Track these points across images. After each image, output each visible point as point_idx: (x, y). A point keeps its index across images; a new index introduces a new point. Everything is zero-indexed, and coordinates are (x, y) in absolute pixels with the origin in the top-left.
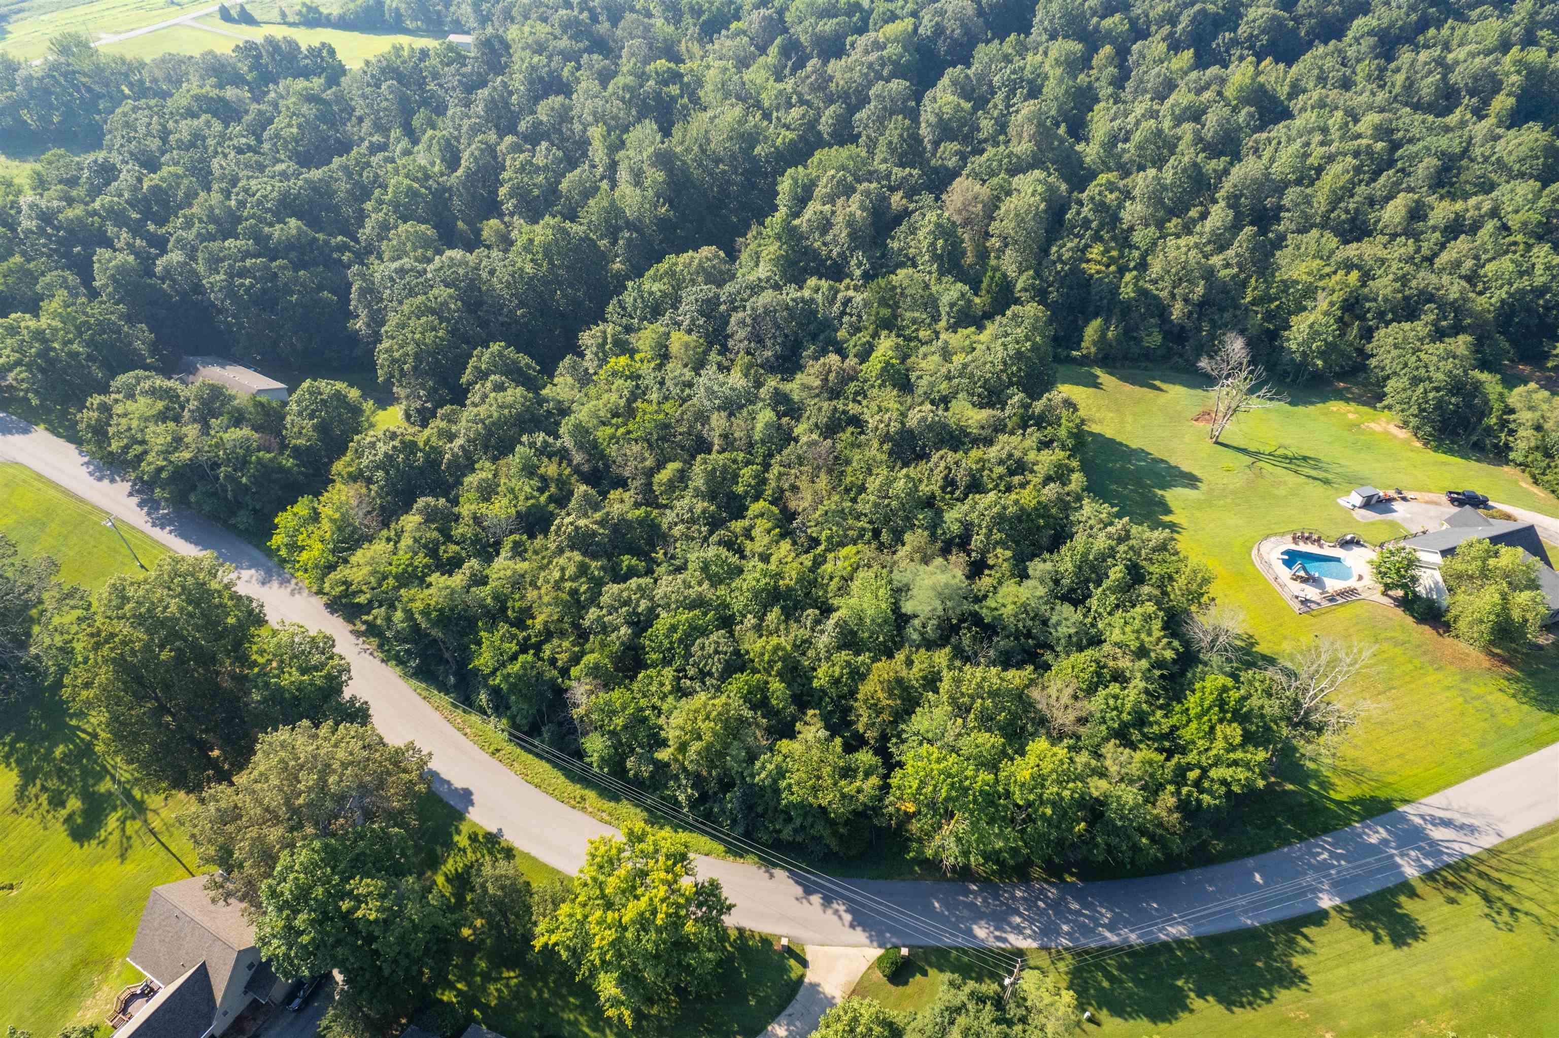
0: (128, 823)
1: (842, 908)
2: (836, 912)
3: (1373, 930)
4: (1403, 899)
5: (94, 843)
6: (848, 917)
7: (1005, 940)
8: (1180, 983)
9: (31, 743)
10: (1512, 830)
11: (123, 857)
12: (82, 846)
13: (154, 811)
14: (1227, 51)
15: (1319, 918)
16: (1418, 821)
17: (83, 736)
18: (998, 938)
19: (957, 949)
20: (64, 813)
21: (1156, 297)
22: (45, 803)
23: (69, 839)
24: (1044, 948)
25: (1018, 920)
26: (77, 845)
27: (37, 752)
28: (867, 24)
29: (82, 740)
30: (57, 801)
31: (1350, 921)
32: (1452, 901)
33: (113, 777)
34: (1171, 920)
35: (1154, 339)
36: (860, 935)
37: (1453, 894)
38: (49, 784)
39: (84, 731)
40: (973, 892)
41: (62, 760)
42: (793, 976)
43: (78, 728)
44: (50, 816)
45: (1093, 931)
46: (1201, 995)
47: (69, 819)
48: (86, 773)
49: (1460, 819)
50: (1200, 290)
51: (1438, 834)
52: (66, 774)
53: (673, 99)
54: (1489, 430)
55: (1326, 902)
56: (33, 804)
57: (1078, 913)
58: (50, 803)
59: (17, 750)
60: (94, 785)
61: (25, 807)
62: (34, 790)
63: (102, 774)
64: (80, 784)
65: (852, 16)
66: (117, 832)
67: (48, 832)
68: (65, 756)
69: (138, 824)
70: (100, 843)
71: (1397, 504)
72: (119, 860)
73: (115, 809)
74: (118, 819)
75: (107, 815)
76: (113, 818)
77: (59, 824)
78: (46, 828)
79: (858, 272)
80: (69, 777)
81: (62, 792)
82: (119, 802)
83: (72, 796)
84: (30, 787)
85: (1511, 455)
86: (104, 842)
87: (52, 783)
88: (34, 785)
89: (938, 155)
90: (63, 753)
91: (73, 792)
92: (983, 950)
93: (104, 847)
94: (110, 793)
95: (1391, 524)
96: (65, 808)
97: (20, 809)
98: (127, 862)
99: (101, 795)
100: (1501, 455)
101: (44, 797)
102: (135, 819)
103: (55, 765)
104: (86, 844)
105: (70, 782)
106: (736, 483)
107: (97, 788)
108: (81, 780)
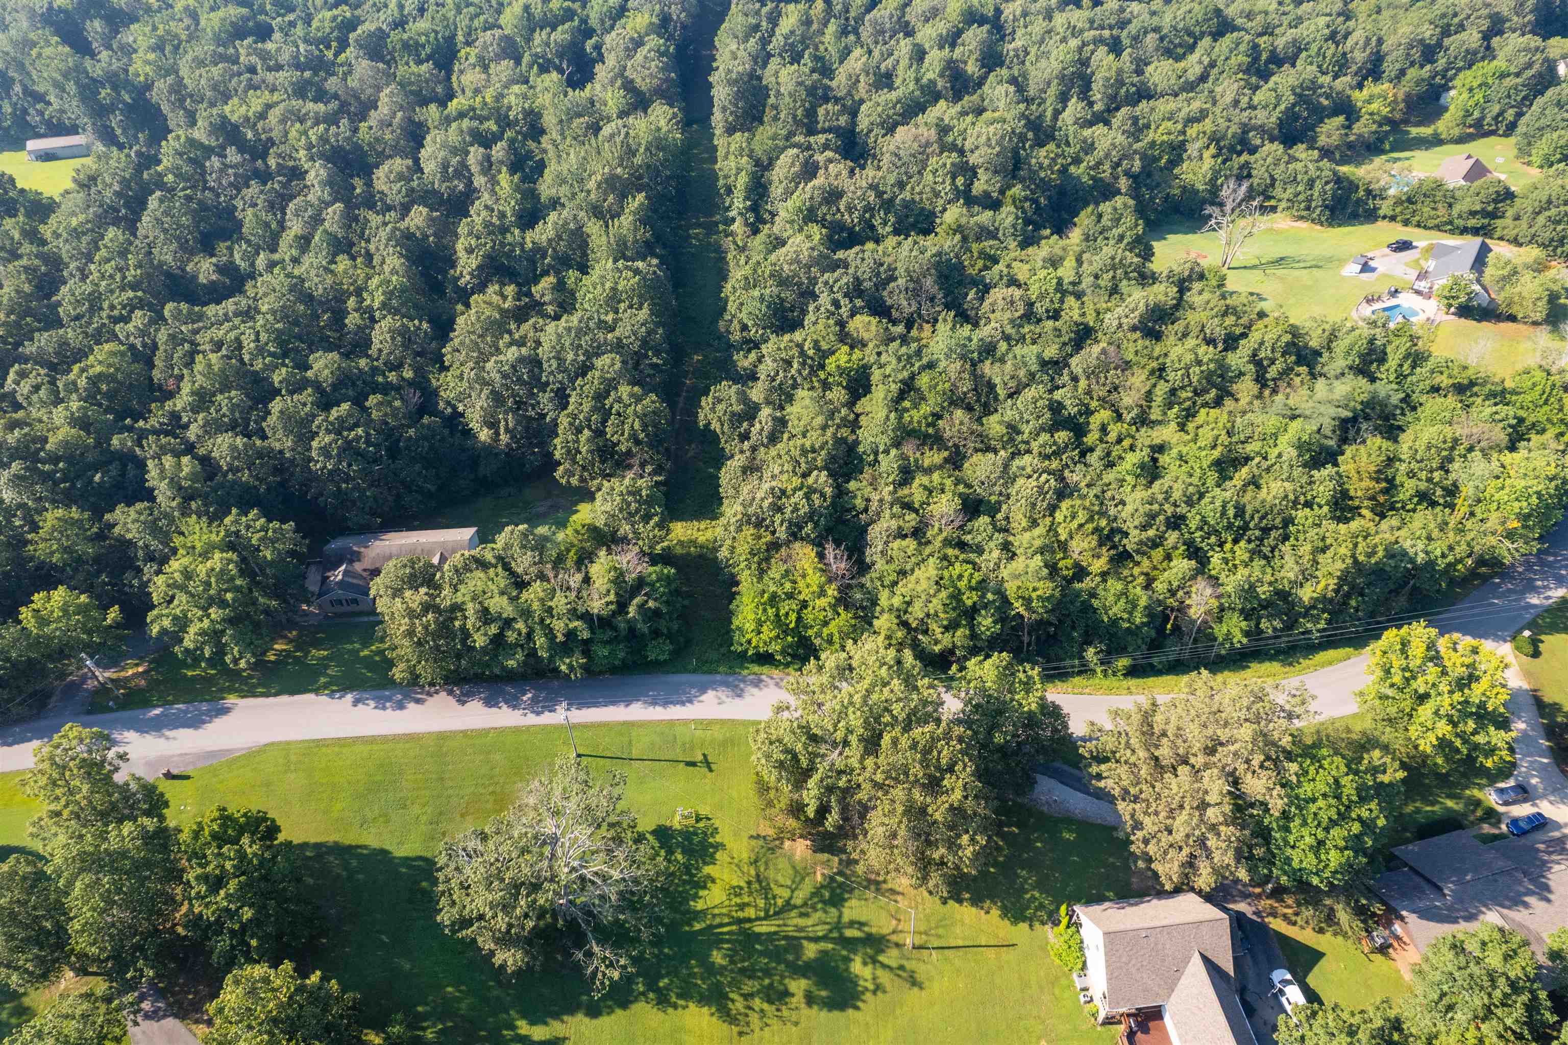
0: (881, 958)
5: (868, 996)
9: (673, 973)
11: (914, 982)
12: (857, 1008)
13: (894, 932)
17: (725, 929)
18: (1546, 599)
20: (798, 999)
22: (765, 1006)
23: (836, 1014)
26: (850, 1011)
27: (694, 975)
29: (728, 933)
30: (779, 996)
33: (808, 938)
38: (746, 989)
39: (721, 925)
41: (732, 962)
43: (711, 927)
44: (785, 1013)
47: (810, 1000)
48: (777, 955)
52: (754, 971)
53: (497, 136)
56: (754, 1018)
58: (770, 1001)
59: (667, 988)
60: (798, 958)
61: (748, 1024)
62: (739, 1005)
63: (794, 944)
64: (782, 967)
65: (572, 20)
66: (880, 972)
67: (803, 1025)
68: (731, 957)
69: (894, 952)
70: (874, 992)
71: (1372, 264)
72: (916, 989)
73: (848, 960)
74: (865, 964)
75: (847, 970)
76: (858, 967)
77: (805, 1011)
78: (796, 1024)
79: (888, 229)
80: (761, 970)
81: (771, 985)
82: (844, 953)
83: (787, 981)
84: (730, 1005)
85: (1381, 212)
86: (878, 988)
87: (750, 986)
88: (733, 1001)
89: (821, 118)
90: (725, 956)
91: (783, 977)
92: (1549, 610)
93: (884, 992)
94: (824, 952)
95: (1385, 275)
96: (793, 995)
97: (745, 1029)
98: (926, 984)
99: (816, 960)
100: (1371, 216)
101: (757, 1003)
102: (883, 951)
103: (732, 971)
104: (860, 1004)
105: (767, 973)
106: (1064, 408)
107: (805, 958)
108: (779, 963)
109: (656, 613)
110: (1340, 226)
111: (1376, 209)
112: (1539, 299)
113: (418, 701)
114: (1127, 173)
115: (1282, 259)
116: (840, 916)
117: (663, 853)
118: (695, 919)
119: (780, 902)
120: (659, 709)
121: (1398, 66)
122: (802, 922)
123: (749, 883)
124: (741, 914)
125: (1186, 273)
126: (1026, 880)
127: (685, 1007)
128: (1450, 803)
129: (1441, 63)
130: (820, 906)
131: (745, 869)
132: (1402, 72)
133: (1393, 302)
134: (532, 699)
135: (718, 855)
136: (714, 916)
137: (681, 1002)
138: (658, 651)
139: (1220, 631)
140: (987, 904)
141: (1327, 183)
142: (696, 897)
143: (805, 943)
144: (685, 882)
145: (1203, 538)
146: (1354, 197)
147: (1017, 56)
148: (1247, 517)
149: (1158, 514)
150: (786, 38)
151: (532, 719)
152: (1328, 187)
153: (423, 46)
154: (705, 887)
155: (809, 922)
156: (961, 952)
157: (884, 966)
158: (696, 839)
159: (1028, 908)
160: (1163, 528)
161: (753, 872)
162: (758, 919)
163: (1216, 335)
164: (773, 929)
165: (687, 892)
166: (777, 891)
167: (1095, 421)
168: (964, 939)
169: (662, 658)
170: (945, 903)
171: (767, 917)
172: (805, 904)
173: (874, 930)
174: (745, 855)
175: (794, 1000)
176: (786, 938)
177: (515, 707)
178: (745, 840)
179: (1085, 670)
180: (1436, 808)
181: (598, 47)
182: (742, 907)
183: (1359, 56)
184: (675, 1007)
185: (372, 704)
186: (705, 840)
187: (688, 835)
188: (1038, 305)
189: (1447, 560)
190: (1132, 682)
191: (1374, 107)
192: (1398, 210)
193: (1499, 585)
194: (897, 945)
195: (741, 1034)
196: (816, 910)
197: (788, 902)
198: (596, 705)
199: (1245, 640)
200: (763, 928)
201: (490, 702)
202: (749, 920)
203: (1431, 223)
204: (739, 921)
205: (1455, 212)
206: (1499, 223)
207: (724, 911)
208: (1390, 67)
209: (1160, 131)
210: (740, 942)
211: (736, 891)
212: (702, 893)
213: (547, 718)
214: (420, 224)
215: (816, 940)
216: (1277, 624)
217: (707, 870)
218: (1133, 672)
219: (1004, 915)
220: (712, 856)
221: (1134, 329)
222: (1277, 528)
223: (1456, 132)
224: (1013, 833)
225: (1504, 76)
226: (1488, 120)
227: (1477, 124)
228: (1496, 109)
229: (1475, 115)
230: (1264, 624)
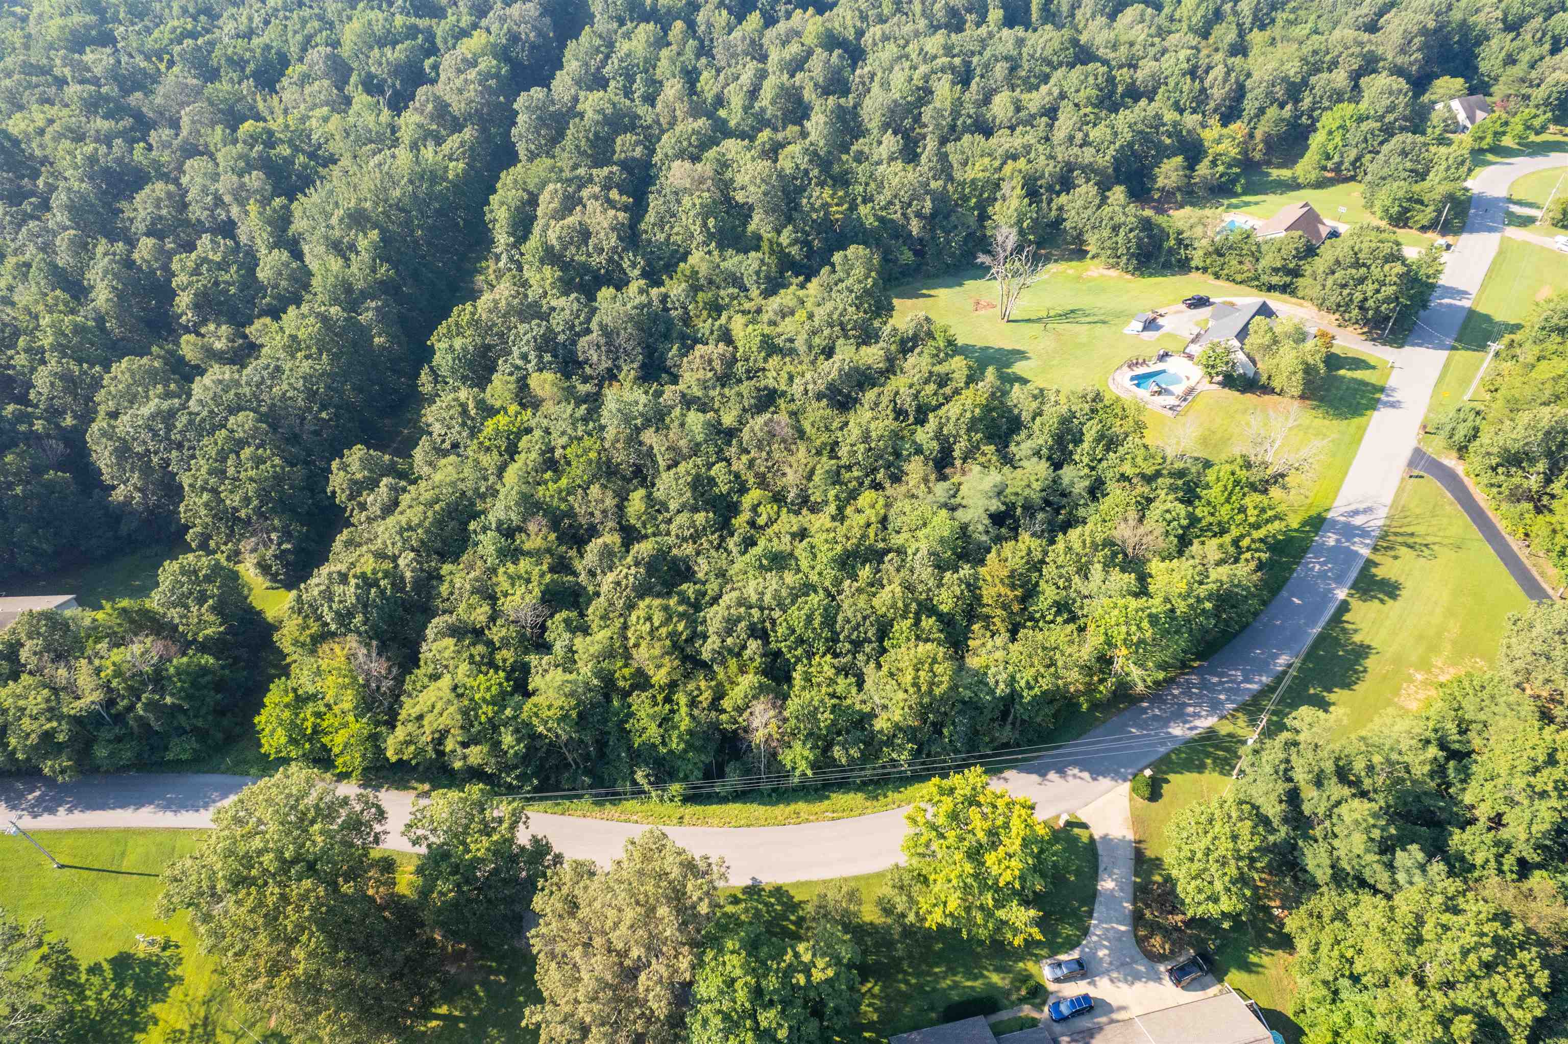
1: (1076, 771)
2: (1074, 776)
3: (1375, 597)
4: (1374, 570)
6: (1086, 775)
7: (1195, 728)
8: (1312, 691)
10: (1388, 499)
14: (772, 8)
15: (1344, 607)
16: (1342, 519)
18: (1191, 729)
19: (1173, 751)
21: (892, 221)
24: (1222, 717)
25: (1190, 710)
28: (433, 43)
31: (1360, 598)
32: (1396, 558)
34: (1276, 656)
35: (907, 256)
36: (1105, 782)
37: (1392, 553)
40: (1146, 708)
42: (1085, 840)
45: (1238, 689)
46: (1330, 691)
49: (1361, 507)
50: (928, 204)
51: (1358, 521)
53: (288, 161)
54: (1170, 250)
55: (1341, 594)
57: (1221, 683)
65: (415, 38)
71: (1160, 321)
79: (637, 272)
85: (1193, 264)
89: (618, 149)
92: (1189, 742)
95: (1169, 335)
100: (1184, 266)
106: (716, 484)
109: (176, 709)
110: (1151, 275)
111: (1188, 259)
112: (1295, 373)
114: (918, 215)
115: (1072, 311)
117: (112, 986)
120: (169, 814)
121: (1257, 104)
123: (194, 1027)
125: (911, 333)
128: (995, 978)
129: (1307, 103)
131: (195, 1010)
132: (1262, 111)
133: (1160, 366)
134: (37, 799)
135: (171, 993)
138: (180, 749)
139: (787, 758)
141: (1131, 230)
144: (124, 1023)
145: (790, 649)
146: (1166, 245)
147: (864, 84)
149: (739, 620)
150: (621, 60)
151: (28, 822)
152: (1131, 235)
153: (248, 62)
154: (143, 1030)
158: (155, 970)
160: (744, 636)
161: (202, 1014)
163: (906, 406)
165: (121, 1034)
167: (747, 501)
169: (184, 757)
174: (200, 993)
177: (14, 807)
178: (207, 973)
179: (638, 793)
180: (978, 984)
181: (435, 67)
183: (1218, 93)
186: (164, 972)
187: (147, 964)
188: (739, 364)
189: (1032, 693)
190: (690, 810)
191: (1221, 148)
192: (1208, 261)
198: (103, 807)
199: (809, 773)
203: (1239, 278)
205: (1260, 267)
206: (1300, 281)
208: (1249, 105)
209: (976, 167)
211: (176, 1036)
212: (139, 1036)
213: (47, 822)
214: (147, 257)
216: (854, 752)
217: (155, 1009)
218: (688, 799)
220: (165, 992)
221: (819, 397)
222: (870, 642)
223: (1313, 176)
224: (498, 982)
225: (1361, 119)
226: (1346, 165)
227: (1337, 168)
228: (1353, 153)
229: (1336, 158)
230: (837, 752)
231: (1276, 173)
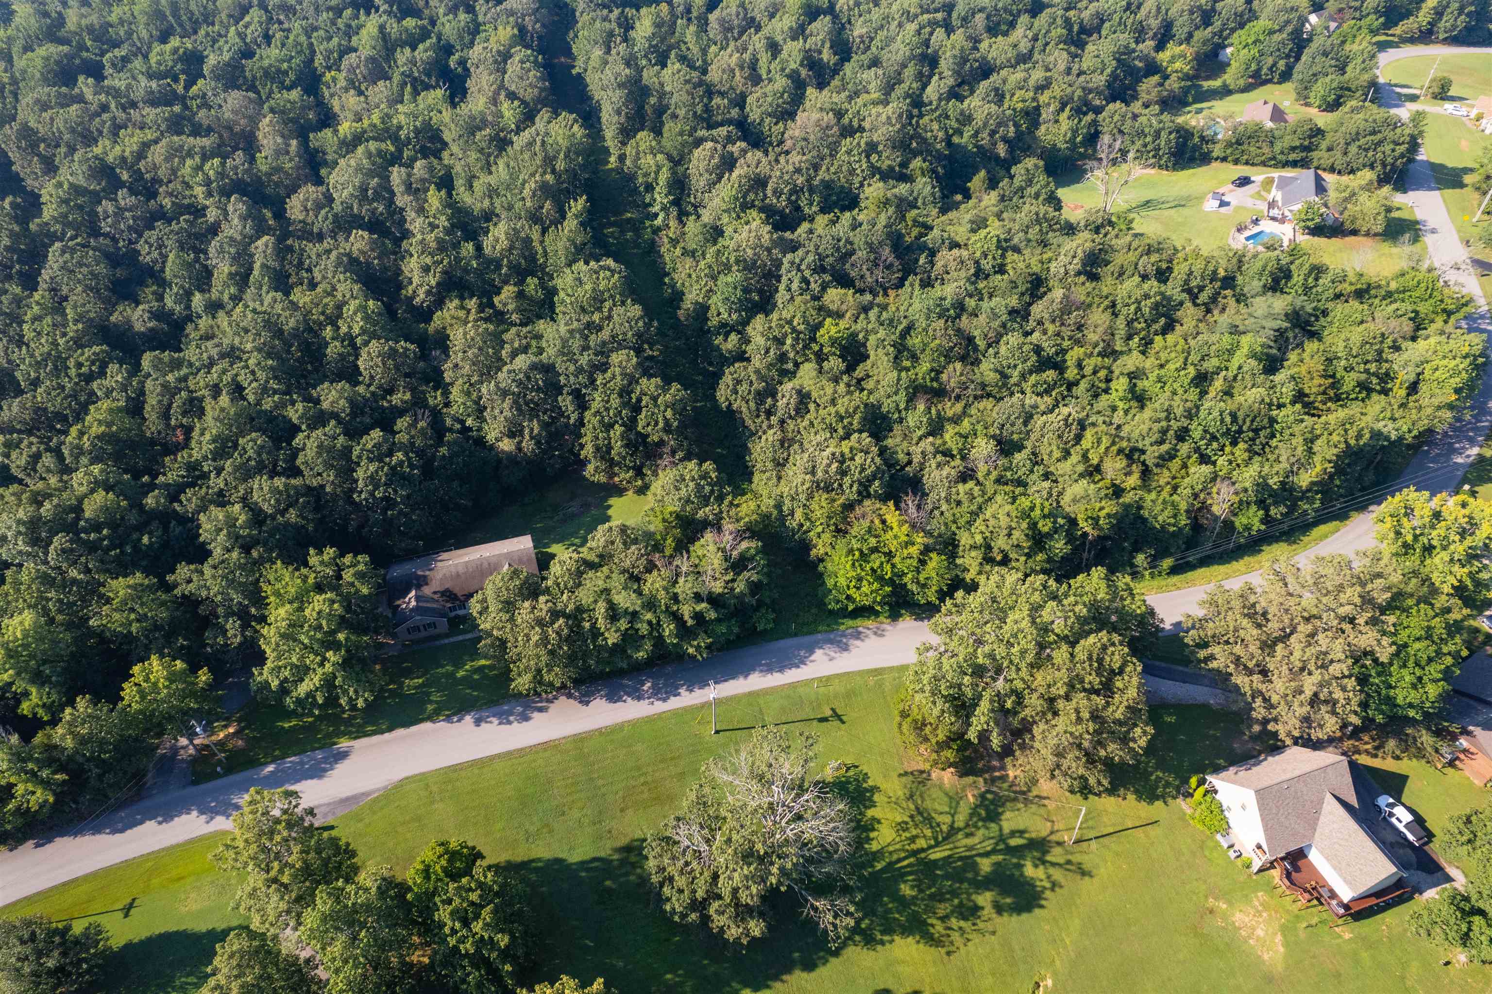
0: (1048, 858)
5: (1048, 894)
7: (1469, 456)
10: (1479, 291)
11: (1084, 873)
12: (1042, 907)
13: (1052, 833)
17: (905, 863)
18: (1467, 457)
19: (1468, 473)
20: (988, 911)
22: (962, 923)
23: (1025, 916)
24: (1481, 447)
26: (1037, 911)
27: (889, 911)
29: (908, 866)
30: (971, 912)
33: (980, 855)
38: (941, 913)
39: (900, 860)
40: (1428, 450)
41: (921, 891)
43: (891, 864)
44: (981, 925)
48: (958, 876)
52: (942, 894)
54: (1195, 146)
56: (955, 936)
58: (965, 919)
59: (869, 928)
60: (977, 873)
61: (952, 943)
62: (939, 928)
63: (969, 863)
64: (965, 885)
65: (429, 37)
66: (1051, 871)
67: (999, 933)
68: (917, 886)
69: (1057, 850)
70: (1052, 889)
71: (1226, 199)
72: (1087, 878)
73: (1020, 866)
74: (1036, 866)
75: (1022, 875)
76: (1030, 870)
77: (998, 920)
78: (994, 933)
79: (815, 208)
80: (948, 892)
81: (961, 903)
82: (1015, 860)
83: (974, 897)
84: (932, 930)
85: (1215, 155)
86: (1054, 885)
87: (943, 909)
88: (933, 926)
89: (714, 112)
90: (912, 887)
91: (969, 895)
92: (1472, 465)
93: (1061, 887)
94: (997, 864)
95: (1238, 208)
96: (983, 908)
97: (951, 949)
98: (1094, 872)
99: (994, 872)
100: (1205, 159)
101: (954, 922)
102: (1048, 852)
103: (923, 899)
104: (1043, 902)
105: (954, 893)
106: (1043, 349)
107: (982, 873)
108: (961, 882)
109: (762, 585)
110: (1182, 169)
111: (1209, 152)
113: (541, 710)
114: (1005, 139)
115: (1148, 202)
116: (1001, 830)
118: (874, 860)
119: (945, 828)
120: (776, 675)
121: (1186, 30)
122: (970, 841)
123: (912, 817)
124: (914, 847)
126: (1147, 763)
127: (891, 942)
129: (1218, 24)
130: (980, 824)
131: (904, 805)
132: (1190, 36)
133: (1256, 230)
134: (653, 688)
135: (876, 798)
136: (891, 853)
137: (886, 938)
138: (764, 621)
139: (1240, 522)
140: (1122, 791)
141: (1170, 133)
142: (869, 840)
143: (978, 859)
146: (1190, 144)
147: (863, 42)
148: (1240, 422)
149: (1167, 431)
151: (660, 707)
152: (1172, 136)
153: (286, 73)
154: (873, 829)
155: (974, 840)
156: (1114, 838)
157: (1054, 864)
158: (851, 788)
159: (1157, 787)
160: (1174, 442)
161: (912, 807)
162: (930, 847)
164: (947, 853)
166: (940, 819)
167: (1071, 358)
168: (1114, 825)
169: (768, 627)
170: (1086, 798)
171: (938, 844)
172: (967, 825)
173: (1034, 835)
174: (900, 793)
175: (985, 912)
176: (961, 859)
177: (639, 698)
178: (895, 779)
181: (463, 62)
182: (913, 839)
183: (1154, 23)
184: (882, 943)
185: (495, 721)
186: (858, 786)
187: (841, 784)
188: (983, 262)
189: (1412, 434)
190: (1175, 579)
191: (1178, 65)
192: (1229, 151)
193: (1427, 452)
194: (1059, 844)
195: (949, 953)
196: (978, 828)
197: (952, 826)
199: (1263, 527)
200: (936, 855)
201: (613, 697)
202: (923, 850)
203: (1258, 160)
204: (914, 853)
205: (1278, 147)
206: (1315, 154)
207: (898, 846)
208: (1180, 31)
209: (1015, 98)
210: (922, 871)
211: (902, 827)
212: (873, 835)
213: (674, 703)
214: (363, 248)
215: (987, 854)
216: (1283, 509)
217: (870, 813)
218: (1174, 571)
219: (1139, 798)
220: (870, 799)
221: (1079, 273)
222: (1265, 428)
223: (1242, 82)
225: (1271, 32)
226: (1265, 70)
227: (1256, 75)
228: (1270, 61)
229: (1254, 67)
230: (1273, 511)
231: (1207, 84)
